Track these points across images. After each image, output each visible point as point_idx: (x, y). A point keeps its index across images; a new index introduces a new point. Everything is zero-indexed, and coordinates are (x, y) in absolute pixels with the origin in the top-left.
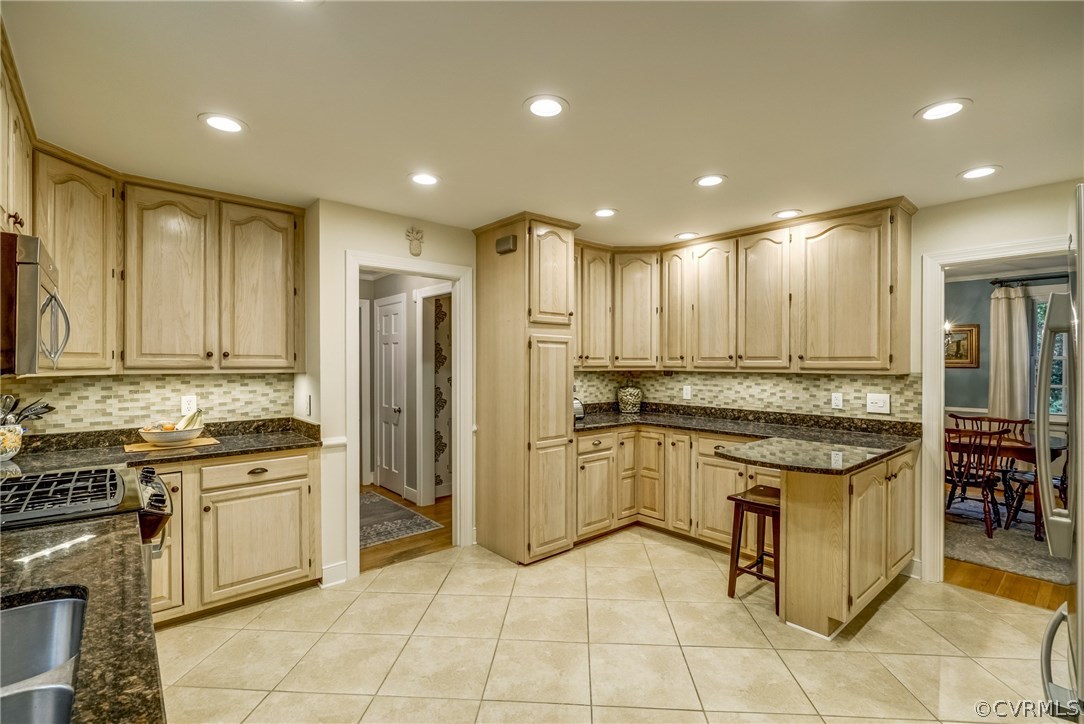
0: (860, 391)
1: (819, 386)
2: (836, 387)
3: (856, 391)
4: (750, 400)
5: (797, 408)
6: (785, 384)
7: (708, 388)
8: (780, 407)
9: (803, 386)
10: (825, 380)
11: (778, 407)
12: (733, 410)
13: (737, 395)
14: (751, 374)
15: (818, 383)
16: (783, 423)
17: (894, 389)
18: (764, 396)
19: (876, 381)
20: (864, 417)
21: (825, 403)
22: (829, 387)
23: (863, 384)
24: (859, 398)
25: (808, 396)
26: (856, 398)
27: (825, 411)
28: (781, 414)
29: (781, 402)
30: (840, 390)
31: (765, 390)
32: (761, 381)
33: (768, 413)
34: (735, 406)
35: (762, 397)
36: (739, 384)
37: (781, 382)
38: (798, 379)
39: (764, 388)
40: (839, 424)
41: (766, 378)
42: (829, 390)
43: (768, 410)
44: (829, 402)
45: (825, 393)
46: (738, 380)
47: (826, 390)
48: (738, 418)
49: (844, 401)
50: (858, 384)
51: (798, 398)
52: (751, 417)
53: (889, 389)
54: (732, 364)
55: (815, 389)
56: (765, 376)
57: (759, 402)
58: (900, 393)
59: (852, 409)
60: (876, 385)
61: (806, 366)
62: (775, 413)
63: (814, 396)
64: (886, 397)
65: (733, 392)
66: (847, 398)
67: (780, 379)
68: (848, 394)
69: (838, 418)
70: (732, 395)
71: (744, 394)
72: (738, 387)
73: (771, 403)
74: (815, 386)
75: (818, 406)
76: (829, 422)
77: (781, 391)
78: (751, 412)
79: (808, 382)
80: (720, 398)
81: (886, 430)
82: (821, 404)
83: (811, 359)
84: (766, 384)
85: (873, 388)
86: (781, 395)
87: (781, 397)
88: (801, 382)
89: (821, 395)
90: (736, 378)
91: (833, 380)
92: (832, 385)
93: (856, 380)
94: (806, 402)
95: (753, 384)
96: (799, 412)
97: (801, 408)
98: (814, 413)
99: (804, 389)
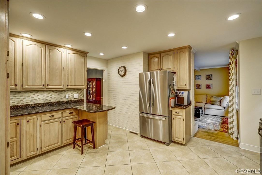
0: (72, 94)
1: (62, 93)
2: (67, 93)
3: (71, 94)
4: (39, 100)
5: (56, 100)
6: (52, 93)
7: (17, 97)
8: (50, 100)
9: (58, 93)
10: (64, 91)
11: (49, 101)
12: (32, 104)
13: (32, 99)
14: (39, 91)
15: (62, 92)
16: (52, 105)
17: (79, 92)
18: (44, 98)
19: (76, 91)
20: (73, 100)
21: (64, 98)
22: (65, 93)
23: (73, 92)
24: (72, 95)
25: (59, 96)
26: (71, 95)
27: (64, 100)
28: (52, 102)
29: (50, 99)
30: (68, 94)
31: (45, 96)
32: (43, 93)
33: (47, 103)
34: (32, 103)
35: (43, 98)
36: (33, 94)
37: (50, 93)
38: (56, 92)
39: (44, 95)
40: (68, 102)
41: (45, 92)
42: (65, 94)
43: (46, 102)
44: (65, 97)
45: (64, 95)
46: (33, 93)
47: (64, 94)
48: (34, 107)
49: (69, 96)
50: (72, 92)
51: (56, 97)
52: (40, 106)
53: (78, 92)
54: (44, 87)
55: (61, 94)
56: (44, 91)
57: (42, 100)
58: (80, 93)
59: (70, 98)
60: (76, 92)
61: (69, 88)
62: (49, 103)
63: (61, 96)
64: (78, 94)
65: (30, 98)
66: (69, 95)
67: (50, 92)
68: (70, 94)
69: (68, 101)
70: (30, 99)
71: (35, 98)
72: (33, 96)
73: (47, 100)
74: (61, 93)
75: (62, 99)
76: (66, 102)
77: (50, 96)
78: (40, 104)
79: (59, 92)
80: (23, 101)
81: (78, 102)
82: (63, 98)
83: (70, 86)
84: (45, 94)
85: (75, 92)
86: (51, 97)
87: (50, 98)
88: (57, 92)
89: (63, 95)
90: (32, 92)
91: (66, 91)
92: (66, 93)
93: (71, 91)
94: (59, 98)
95: (40, 94)
96: (57, 101)
97: (57, 100)
98: (61, 101)
99: (58, 94)
